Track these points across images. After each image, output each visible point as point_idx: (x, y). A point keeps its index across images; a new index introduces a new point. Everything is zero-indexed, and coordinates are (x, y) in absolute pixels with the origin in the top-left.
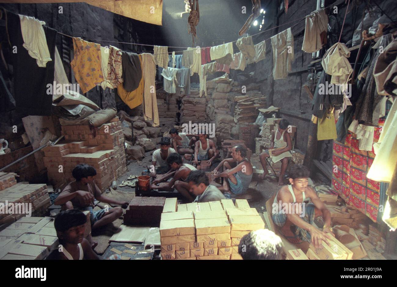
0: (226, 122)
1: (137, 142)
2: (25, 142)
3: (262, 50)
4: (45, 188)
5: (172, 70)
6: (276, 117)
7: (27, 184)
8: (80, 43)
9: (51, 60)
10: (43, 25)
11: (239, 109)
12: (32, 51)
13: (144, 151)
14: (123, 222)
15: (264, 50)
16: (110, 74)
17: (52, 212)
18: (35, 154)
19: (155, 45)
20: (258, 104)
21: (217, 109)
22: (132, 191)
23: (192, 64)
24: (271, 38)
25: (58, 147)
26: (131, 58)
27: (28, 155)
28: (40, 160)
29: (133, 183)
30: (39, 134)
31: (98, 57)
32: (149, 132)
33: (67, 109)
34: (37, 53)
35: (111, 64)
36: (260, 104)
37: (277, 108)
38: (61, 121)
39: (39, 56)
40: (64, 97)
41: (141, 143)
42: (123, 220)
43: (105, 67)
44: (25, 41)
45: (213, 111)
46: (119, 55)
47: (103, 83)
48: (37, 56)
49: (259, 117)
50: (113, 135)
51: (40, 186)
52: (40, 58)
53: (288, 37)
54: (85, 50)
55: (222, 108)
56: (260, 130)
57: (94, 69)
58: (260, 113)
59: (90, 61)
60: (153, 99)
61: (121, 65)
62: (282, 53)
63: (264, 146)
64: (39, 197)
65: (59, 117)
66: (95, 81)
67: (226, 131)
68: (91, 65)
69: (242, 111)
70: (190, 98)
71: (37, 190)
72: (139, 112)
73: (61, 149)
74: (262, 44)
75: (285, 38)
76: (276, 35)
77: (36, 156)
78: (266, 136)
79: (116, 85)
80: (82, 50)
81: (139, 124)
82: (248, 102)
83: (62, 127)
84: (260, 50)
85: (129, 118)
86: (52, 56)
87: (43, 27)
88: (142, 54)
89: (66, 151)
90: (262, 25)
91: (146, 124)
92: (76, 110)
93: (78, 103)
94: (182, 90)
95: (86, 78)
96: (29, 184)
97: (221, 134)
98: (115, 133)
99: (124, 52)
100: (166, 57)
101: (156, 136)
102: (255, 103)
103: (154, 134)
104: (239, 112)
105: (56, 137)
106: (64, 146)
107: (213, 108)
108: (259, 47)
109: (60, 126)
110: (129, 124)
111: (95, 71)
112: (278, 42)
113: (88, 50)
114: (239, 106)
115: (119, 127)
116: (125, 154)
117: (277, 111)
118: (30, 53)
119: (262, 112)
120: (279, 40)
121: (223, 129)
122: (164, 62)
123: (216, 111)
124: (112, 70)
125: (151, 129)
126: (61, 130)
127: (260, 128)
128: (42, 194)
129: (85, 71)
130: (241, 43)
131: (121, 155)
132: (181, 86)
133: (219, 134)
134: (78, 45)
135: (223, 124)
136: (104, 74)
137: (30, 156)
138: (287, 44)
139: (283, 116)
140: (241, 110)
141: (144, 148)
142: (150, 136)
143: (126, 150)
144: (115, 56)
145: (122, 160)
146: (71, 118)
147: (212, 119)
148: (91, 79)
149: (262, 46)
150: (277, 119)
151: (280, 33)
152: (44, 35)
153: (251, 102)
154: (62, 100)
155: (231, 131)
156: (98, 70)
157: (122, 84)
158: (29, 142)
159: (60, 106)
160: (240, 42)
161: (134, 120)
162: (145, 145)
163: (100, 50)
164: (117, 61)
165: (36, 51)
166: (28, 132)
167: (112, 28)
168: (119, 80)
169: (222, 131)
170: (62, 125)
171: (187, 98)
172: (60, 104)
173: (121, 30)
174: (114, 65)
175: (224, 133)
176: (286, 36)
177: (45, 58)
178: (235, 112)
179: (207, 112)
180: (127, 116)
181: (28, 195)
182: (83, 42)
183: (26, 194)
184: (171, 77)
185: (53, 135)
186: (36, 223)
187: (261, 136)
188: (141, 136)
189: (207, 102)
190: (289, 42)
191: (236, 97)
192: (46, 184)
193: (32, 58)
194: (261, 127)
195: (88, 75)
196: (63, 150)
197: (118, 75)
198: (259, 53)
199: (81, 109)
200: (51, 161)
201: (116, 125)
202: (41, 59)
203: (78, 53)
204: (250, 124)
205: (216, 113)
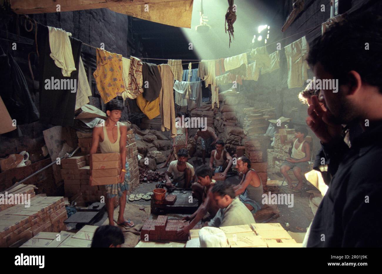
0: (236, 134)
1: (148, 155)
2: (45, 153)
3: (276, 60)
4: (62, 201)
5: (184, 83)
6: (288, 127)
7: (45, 196)
8: (103, 53)
9: (75, 69)
10: (69, 36)
11: (249, 121)
12: (58, 61)
13: (155, 164)
14: (140, 239)
15: (277, 59)
16: (131, 84)
17: (68, 226)
18: (53, 166)
19: (169, 59)
20: (267, 115)
21: (226, 121)
22: (148, 205)
23: (207, 75)
24: (285, 47)
25: (75, 160)
26: (151, 68)
27: (47, 167)
28: (58, 173)
29: (147, 196)
30: (58, 146)
31: (120, 67)
32: (160, 145)
33: (84, 122)
34: (63, 62)
35: (132, 74)
36: (269, 115)
37: (288, 119)
38: (78, 134)
39: (64, 65)
40: (82, 110)
41: (152, 155)
42: (140, 236)
43: (126, 77)
44: (52, 52)
45: (222, 123)
46: (141, 65)
47: (123, 93)
48: (62, 66)
49: (270, 128)
50: (128, 147)
51: (57, 199)
52: (66, 67)
53: (303, 46)
54: (108, 60)
55: (230, 121)
56: (272, 141)
57: (116, 79)
58: (270, 124)
59: (112, 71)
60: (172, 109)
61: (142, 76)
62: (297, 62)
63: (278, 158)
64: (57, 210)
65: (76, 130)
66: (116, 91)
67: (236, 143)
68: (113, 74)
69: (252, 122)
70: (198, 112)
71: (55, 203)
72: (149, 126)
73: (78, 161)
74: (275, 54)
75: (300, 46)
76: (290, 44)
77: (54, 168)
78: (279, 147)
79: (137, 96)
80: (105, 60)
81: (151, 137)
82: (257, 114)
83: (79, 140)
84: (273, 61)
85: (140, 131)
86: (77, 66)
87: (69, 38)
88: (161, 65)
89: (83, 163)
90: (267, 40)
91: (156, 137)
92: (93, 123)
93: (94, 117)
94: (194, 102)
95: (108, 88)
96: (46, 197)
97: (231, 146)
98: (130, 145)
99: (144, 62)
100: (180, 71)
101: (166, 148)
102: (264, 115)
103: (164, 146)
104: (249, 124)
105: (72, 149)
106: (81, 158)
107: (221, 120)
108: (273, 57)
109: (78, 138)
110: (140, 137)
111: (116, 80)
112: (292, 51)
113: (110, 60)
114: (248, 118)
115: (133, 140)
116: (138, 167)
117: (288, 121)
118: (56, 63)
119: (272, 123)
120: (293, 49)
121: (233, 140)
122: (178, 75)
123: (225, 123)
124: (133, 80)
125: (161, 142)
126: (78, 143)
127: (271, 139)
128: (59, 207)
129: (107, 81)
130: (256, 53)
131: (135, 167)
132: (193, 99)
133: (229, 146)
134: (102, 55)
135: (232, 136)
136: (126, 84)
137: (48, 168)
138: (302, 52)
139: (295, 126)
140: (250, 122)
141: (156, 160)
142: (160, 148)
143: (139, 162)
144: (136, 66)
145: (136, 172)
146: (88, 130)
147: (220, 131)
148: (113, 89)
149: (276, 56)
150: (290, 130)
151: (295, 42)
152: (70, 45)
153: (260, 113)
154: (80, 114)
155: (241, 142)
156: (120, 80)
157: (142, 95)
158: (49, 154)
159: (78, 120)
160: (254, 52)
161: (144, 133)
162: (156, 158)
163: (121, 60)
164: (138, 71)
165: (62, 61)
166: (48, 145)
167: (126, 48)
168: (140, 90)
169: (233, 143)
170: (79, 137)
171: (196, 112)
172: (78, 117)
173: (133, 49)
174: (135, 75)
175: (234, 144)
176: (300, 44)
177: (70, 67)
178: (244, 124)
179: (215, 125)
180: (138, 129)
181: (46, 208)
182: (106, 52)
183: (44, 208)
184: (183, 90)
185: (70, 147)
186: (53, 240)
187: (273, 147)
188: (152, 148)
189: (215, 115)
190: (304, 50)
191: (245, 109)
192: (63, 197)
193: (58, 67)
194: (273, 138)
195: (110, 85)
196: (79, 162)
197: (139, 85)
198: (273, 63)
199: (98, 122)
200: (68, 173)
201: (131, 137)
202: (66, 69)
203: (101, 64)
204: (260, 135)
205: (224, 125)
